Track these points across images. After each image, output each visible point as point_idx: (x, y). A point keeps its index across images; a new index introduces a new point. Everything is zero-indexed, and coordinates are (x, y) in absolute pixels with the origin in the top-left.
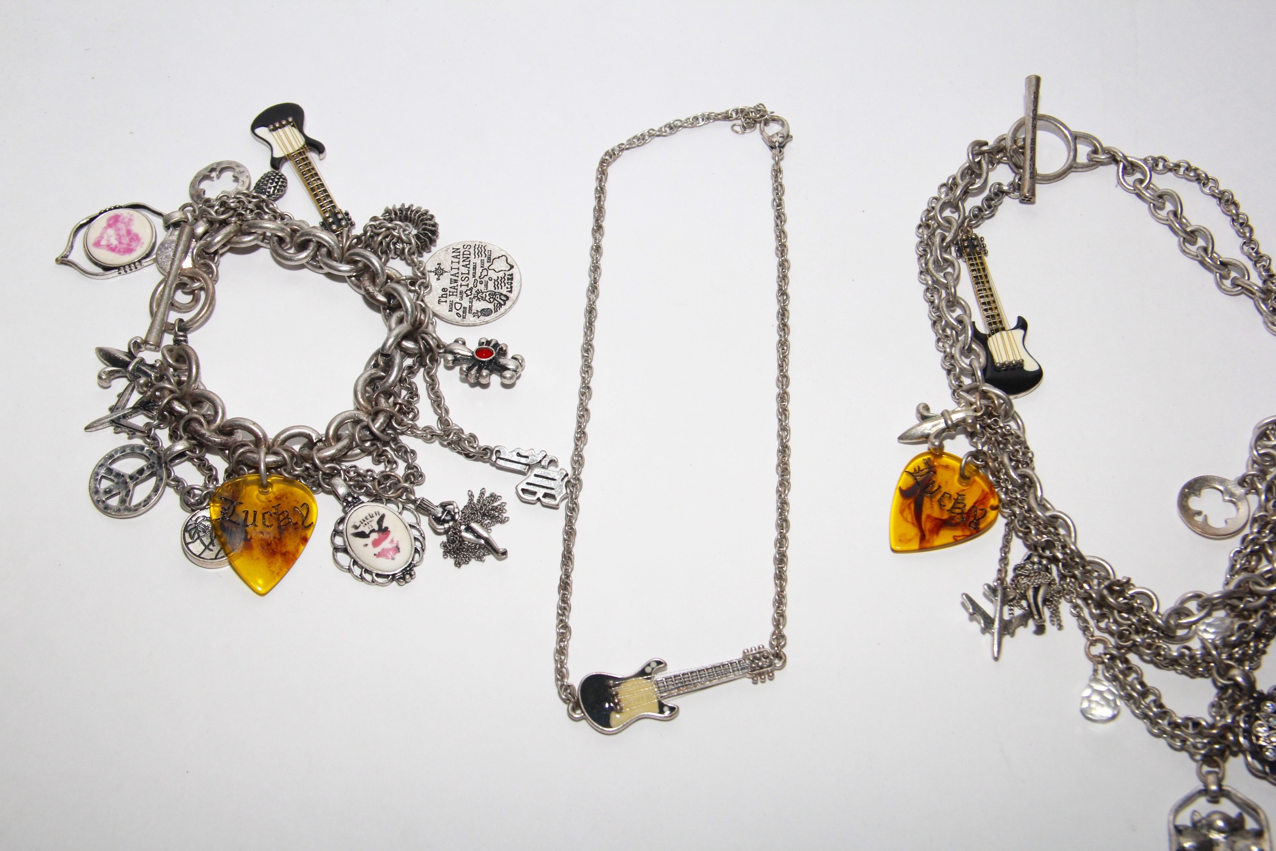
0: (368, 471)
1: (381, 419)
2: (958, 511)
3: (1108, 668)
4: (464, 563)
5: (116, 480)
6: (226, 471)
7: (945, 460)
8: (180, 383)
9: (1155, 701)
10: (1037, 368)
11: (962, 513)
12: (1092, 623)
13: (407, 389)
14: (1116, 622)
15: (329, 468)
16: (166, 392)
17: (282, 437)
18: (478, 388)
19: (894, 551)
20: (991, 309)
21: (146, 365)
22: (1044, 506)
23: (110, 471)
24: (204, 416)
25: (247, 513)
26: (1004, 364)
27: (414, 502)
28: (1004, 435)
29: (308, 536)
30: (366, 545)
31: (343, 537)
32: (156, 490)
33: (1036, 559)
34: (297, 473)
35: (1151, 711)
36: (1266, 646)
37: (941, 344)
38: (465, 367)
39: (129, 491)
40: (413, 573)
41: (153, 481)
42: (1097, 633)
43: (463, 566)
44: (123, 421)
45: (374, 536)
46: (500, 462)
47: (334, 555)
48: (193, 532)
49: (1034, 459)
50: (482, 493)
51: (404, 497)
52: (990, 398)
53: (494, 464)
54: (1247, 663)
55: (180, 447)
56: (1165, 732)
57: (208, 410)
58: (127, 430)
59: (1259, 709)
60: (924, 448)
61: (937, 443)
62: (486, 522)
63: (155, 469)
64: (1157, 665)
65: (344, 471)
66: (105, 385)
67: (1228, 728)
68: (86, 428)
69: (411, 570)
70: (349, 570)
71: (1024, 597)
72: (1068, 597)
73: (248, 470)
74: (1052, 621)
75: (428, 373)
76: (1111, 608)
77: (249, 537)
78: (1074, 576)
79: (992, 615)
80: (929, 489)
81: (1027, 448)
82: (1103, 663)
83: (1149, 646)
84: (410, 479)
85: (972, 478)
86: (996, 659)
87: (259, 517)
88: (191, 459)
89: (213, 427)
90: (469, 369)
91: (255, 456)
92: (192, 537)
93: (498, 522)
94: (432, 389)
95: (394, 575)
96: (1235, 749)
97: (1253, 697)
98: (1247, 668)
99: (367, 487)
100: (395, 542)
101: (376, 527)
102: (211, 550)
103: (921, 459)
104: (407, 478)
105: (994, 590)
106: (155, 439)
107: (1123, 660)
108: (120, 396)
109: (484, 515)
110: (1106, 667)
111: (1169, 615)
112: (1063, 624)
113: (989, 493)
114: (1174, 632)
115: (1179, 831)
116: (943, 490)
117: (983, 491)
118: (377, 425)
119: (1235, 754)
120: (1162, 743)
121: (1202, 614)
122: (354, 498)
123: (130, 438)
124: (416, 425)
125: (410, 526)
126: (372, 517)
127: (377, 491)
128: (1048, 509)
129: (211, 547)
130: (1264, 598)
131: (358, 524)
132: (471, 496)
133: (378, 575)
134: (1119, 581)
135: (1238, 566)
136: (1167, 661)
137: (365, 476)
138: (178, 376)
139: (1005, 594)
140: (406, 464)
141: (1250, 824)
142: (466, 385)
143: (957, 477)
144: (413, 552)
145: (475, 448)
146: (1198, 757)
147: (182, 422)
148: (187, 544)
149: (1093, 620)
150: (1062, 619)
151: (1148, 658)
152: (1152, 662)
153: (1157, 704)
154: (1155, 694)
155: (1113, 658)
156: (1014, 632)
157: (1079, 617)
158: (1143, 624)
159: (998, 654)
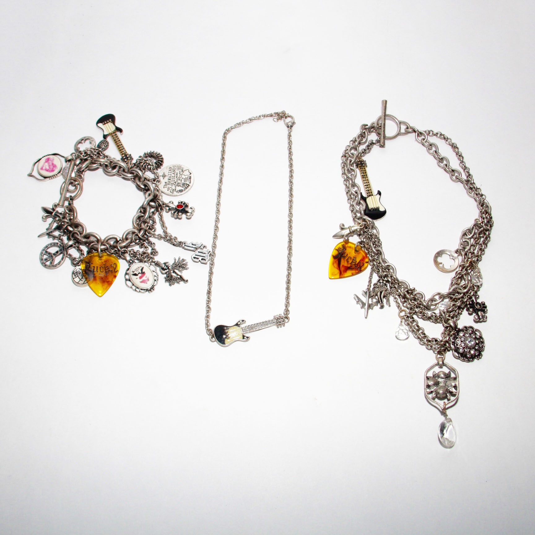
0: (138, 251)
1: (142, 232)
2: (354, 264)
3: (406, 321)
4: (172, 285)
5: (49, 255)
6: (87, 252)
7: (350, 245)
8: (70, 219)
9: (422, 333)
10: (384, 210)
11: (355, 264)
12: (401, 304)
13: (152, 220)
14: (409, 304)
15: (124, 250)
16: (66, 223)
17: (107, 239)
18: (178, 220)
19: (330, 279)
20: (368, 188)
21: (58, 213)
22: (385, 261)
23: (46, 252)
24: (79, 231)
25: (94, 267)
26: (372, 208)
27: (154, 262)
28: (371, 235)
29: (116, 275)
30: (137, 278)
31: (129, 275)
32: (62, 259)
33: (381, 281)
34: (112, 252)
35: (420, 336)
36: (462, 312)
37: (349, 201)
38: (173, 212)
39: (53, 259)
40: (154, 288)
41: (62, 255)
42: (403, 308)
43: (172, 286)
44: (51, 234)
45: (140, 275)
46: (186, 247)
47: (126, 282)
48: (76, 274)
49: (382, 244)
50: (179, 259)
51: (151, 260)
52: (366, 221)
53: (183, 248)
54: (455, 318)
55: (71, 243)
56: (425, 343)
57: (81, 229)
58: (52, 237)
59: (458, 335)
60: (342, 240)
61: (346, 239)
62: (181, 269)
63: (62, 251)
64: (424, 320)
65: (129, 251)
66: (45, 220)
67: (446, 342)
68: (38, 236)
69: (153, 287)
70: (131, 287)
71: (377, 295)
72: (393, 295)
73: (95, 251)
75: (160, 214)
76: (408, 299)
77: (95, 276)
78: (395, 287)
79: (365, 302)
80: (343, 255)
81: (380, 240)
82: (404, 319)
83: (421, 313)
84: (153, 254)
85: (359, 251)
86: (366, 318)
87: (99, 268)
88: (75, 247)
89: (82, 235)
90: (174, 213)
91: (97, 246)
92: (75, 276)
93: (185, 269)
94: (161, 220)
95: (147, 289)
96: (449, 349)
97: (456, 330)
98: (455, 320)
99: (137, 257)
100: (147, 277)
101: (141, 272)
102: (82, 281)
103: (340, 244)
104: (152, 253)
105: (366, 293)
106: (62, 240)
107: (411, 318)
108: (50, 224)
109: (180, 267)
110: (405, 320)
111: (429, 301)
112: (391, 305)
113: (365, 257)
114: (430, 307)
115: (428, 378)
116: (349, 256)
117: (363, 256)
118: (141, 234)
119: (449, 351)
120: (424, 347)
121: (440, 300)
122: (133, 261)
123: (53, 240)
124: (155, 234)
125: (153, 271)
126: (139, 268)
127: (141, 258)
128: (386, 263)
129: (82, 279)
130: (462, 294)
131: (134, 271)
132: (175, 260)
133: (141, 289)
134: (411, 289)
135: (454, 283)
136: (427, 318)
137: (136, 253)
138: (70, 217)
139: (369, 294)
140: (151, 248)
141: (453, 375)
142: (173, 218)
143: (354, 251)
144: (154, 281)
145: (176, 242)
146: (436, 352)
147: (71, 234)
148: (74, 278)
149: (401, 303)
150: (390, 303)
151: (420, 317)
152: (421, 318)
153: (423, 333)
154: (422, 330)
155: (408, 317)
156: (373, 308)
157: (396, 302)
158: (419, 304)
159: (367, 316)
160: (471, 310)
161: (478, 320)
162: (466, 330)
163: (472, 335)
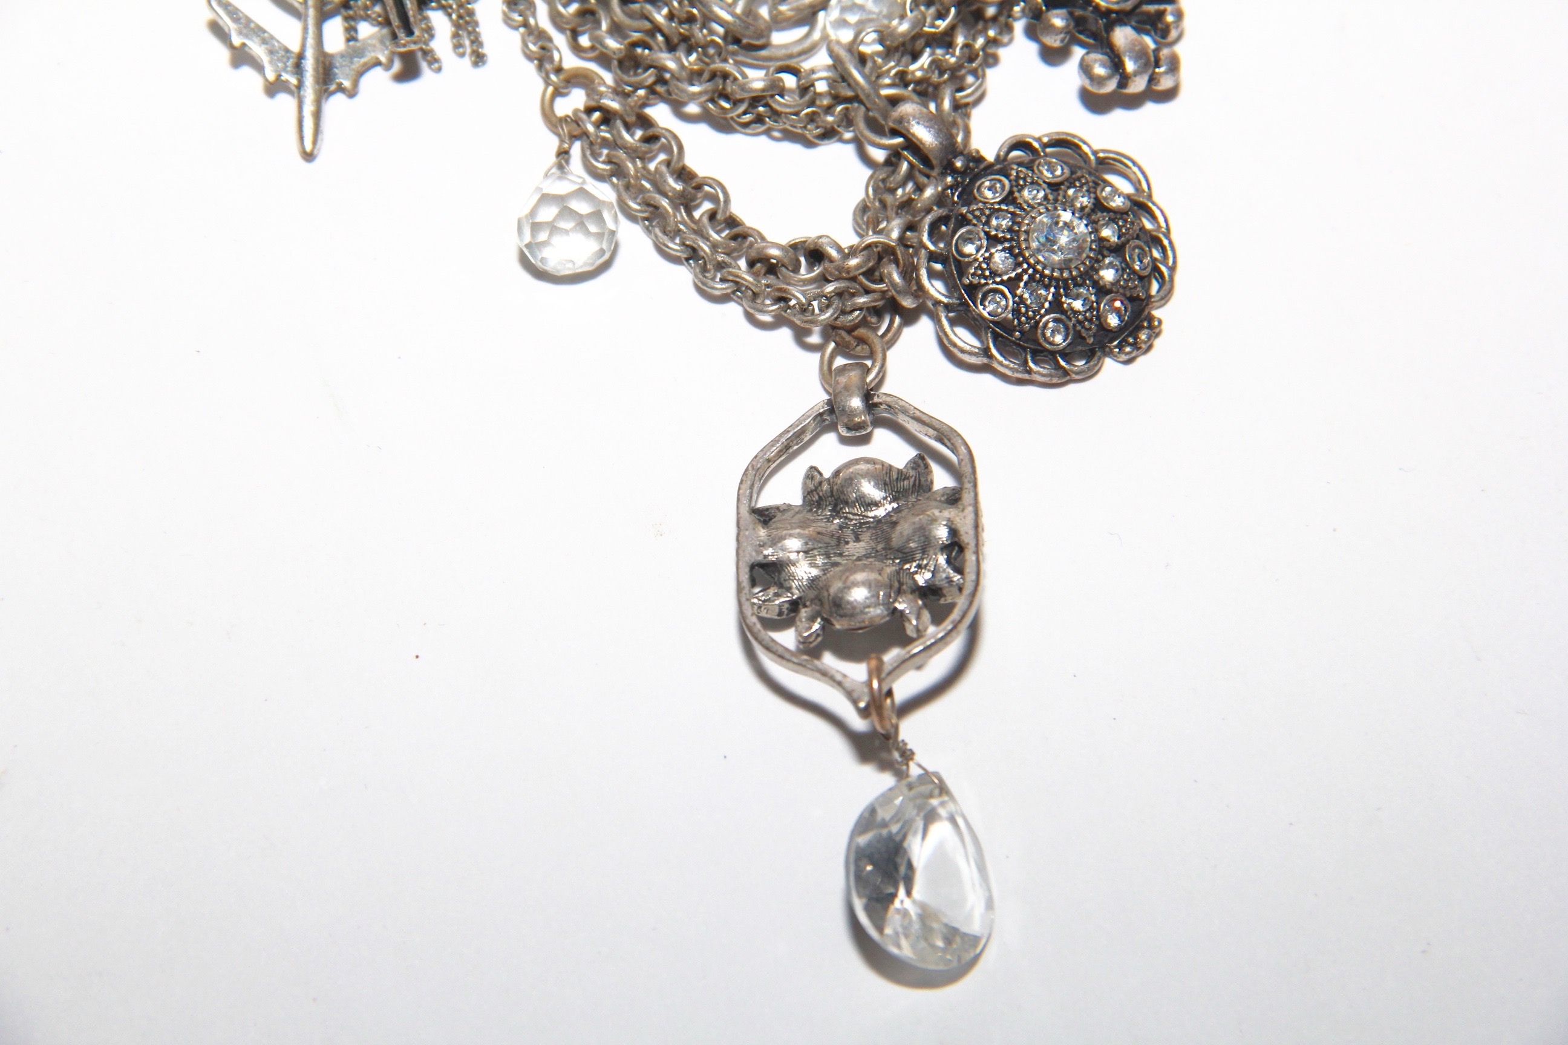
3: (592, 146)
9: (712, 216)
12: (560, 40)
14: (616, 30)
35: (706, 238)
36: (994, 42)
42: (570, 61)
54: (947, 93)
56: (738, 285)
59: (968, 197)
64: (723, 125)
67: (884, 254)
74: (457, 46)
82: (585, 134)
83: (694, 76)
86: (309, 156)
96: (908, 303)
97: (954, 171)
98: (947, 104)
107: (631, 119)
110: (592, 144)
112: (486, 50)
114: (764, 33)
115: (765, 516)
119: (910, 317)
120: (734, 311)
136: (742, 108)
141: (941, 480)
146: (815, 339)
149: (560, 29)
150: (485, 38)
151: (693, 108)
152: (705, 117)
153: (719, 217)
154: (714, 198)
155: (608, 118)
156: (356, 83)
157: (525, 24)
158: (681, 22)
159: (315, 142)
160: (1058, 20)
161: (1111, 86)
162: (1029, 166)
163: (1071, 192)
